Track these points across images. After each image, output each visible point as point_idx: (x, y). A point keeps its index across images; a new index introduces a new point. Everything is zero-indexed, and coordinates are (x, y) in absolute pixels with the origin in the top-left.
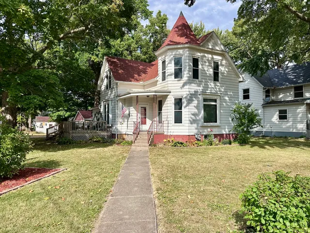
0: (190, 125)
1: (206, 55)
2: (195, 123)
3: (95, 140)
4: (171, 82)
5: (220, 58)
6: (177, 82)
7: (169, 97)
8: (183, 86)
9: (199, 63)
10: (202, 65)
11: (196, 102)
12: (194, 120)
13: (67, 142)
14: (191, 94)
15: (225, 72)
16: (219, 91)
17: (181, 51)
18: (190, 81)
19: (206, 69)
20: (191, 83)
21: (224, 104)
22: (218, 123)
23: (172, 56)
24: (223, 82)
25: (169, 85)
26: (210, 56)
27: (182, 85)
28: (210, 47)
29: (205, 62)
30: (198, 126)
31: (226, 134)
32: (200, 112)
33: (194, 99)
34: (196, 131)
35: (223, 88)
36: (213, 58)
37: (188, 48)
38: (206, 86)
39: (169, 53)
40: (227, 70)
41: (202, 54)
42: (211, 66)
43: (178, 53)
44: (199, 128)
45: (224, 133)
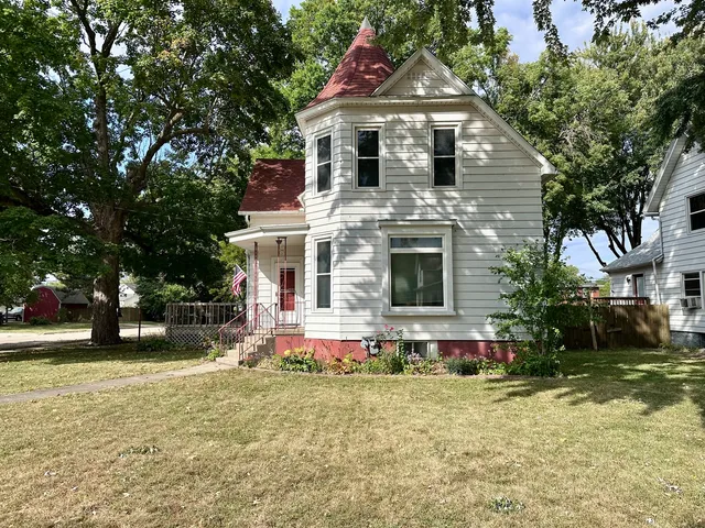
0: (348, 312)
1: (404, 117)
2: (364, 308)
4: (312, 202)
5: (461, 116)
6: (320, 200)
7: (307, 239)
8: (333, 208)
9: (381, 143)
10: (390, 147)
11: (369, 249)
12: (360, 299)
14: (349, 229)
15: (482, 155)
16: (456, 214)
17: (328, 121)
18: (349, 195)
19: (404, 156)
20: (351, 200)
21: (477, 250)
22: (446, 308)
24: (472, 186)
26: (421, 117)
28: (421, 92)
29: (403, 137)
30: (374, 316)
31: (489, 343)
32: (379, 277)
33: (362, 241)
34: (371, 329)
35: (473, 203)
36: (429, 122)
37: (342, 107)
38: (404, 203)
40: (488, 147)
41: (390, 117)
42: (424, 145)
44: (380, 320)
45: (478, 337)
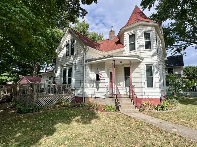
3: (64, 104)
4: (143, 51)
7: (142, 63)
8: (153, 56)
12: (160, 85)
13: (32, 110)
14: (158, 63)
17: (150, 28)
18: (157, 53)
23: (143, 31)
25: (142, 54)
27: (152, 54)
33: (159, 68)
34: (161, 94)
37: (155, 27)
38: (160, 59)
39: (140, 28)
43: (147, 29)
44: (161, 91)
